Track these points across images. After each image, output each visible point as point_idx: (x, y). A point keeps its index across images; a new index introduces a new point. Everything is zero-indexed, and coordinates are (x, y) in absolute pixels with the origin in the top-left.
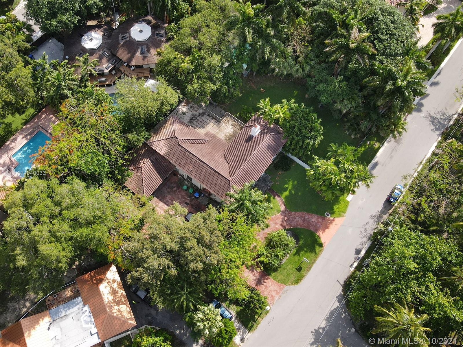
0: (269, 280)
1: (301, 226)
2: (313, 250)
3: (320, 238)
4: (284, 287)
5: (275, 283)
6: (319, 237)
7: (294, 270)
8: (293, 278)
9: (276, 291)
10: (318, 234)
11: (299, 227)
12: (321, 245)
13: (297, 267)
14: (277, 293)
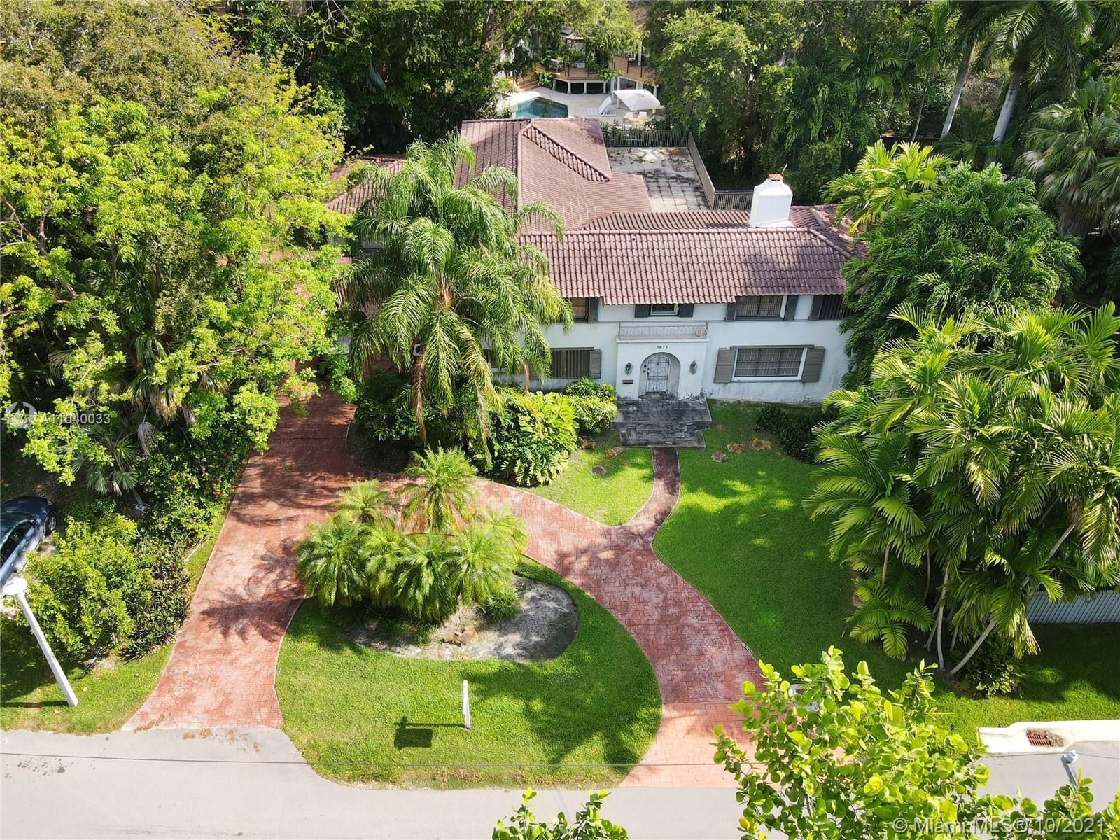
0: (264, 644)
1: (631, 623)
2: (562, 737)
3: (653, 731)
4: (267, 722)
5: (264, 673)
6: (654, 726)
7: (394, 717)
8: (343, 738)
9: (228, 701)
10: (664, 712)
11: (622, 620)
12: (622, 760)
13: (416, 718)
14: (217, 713)
